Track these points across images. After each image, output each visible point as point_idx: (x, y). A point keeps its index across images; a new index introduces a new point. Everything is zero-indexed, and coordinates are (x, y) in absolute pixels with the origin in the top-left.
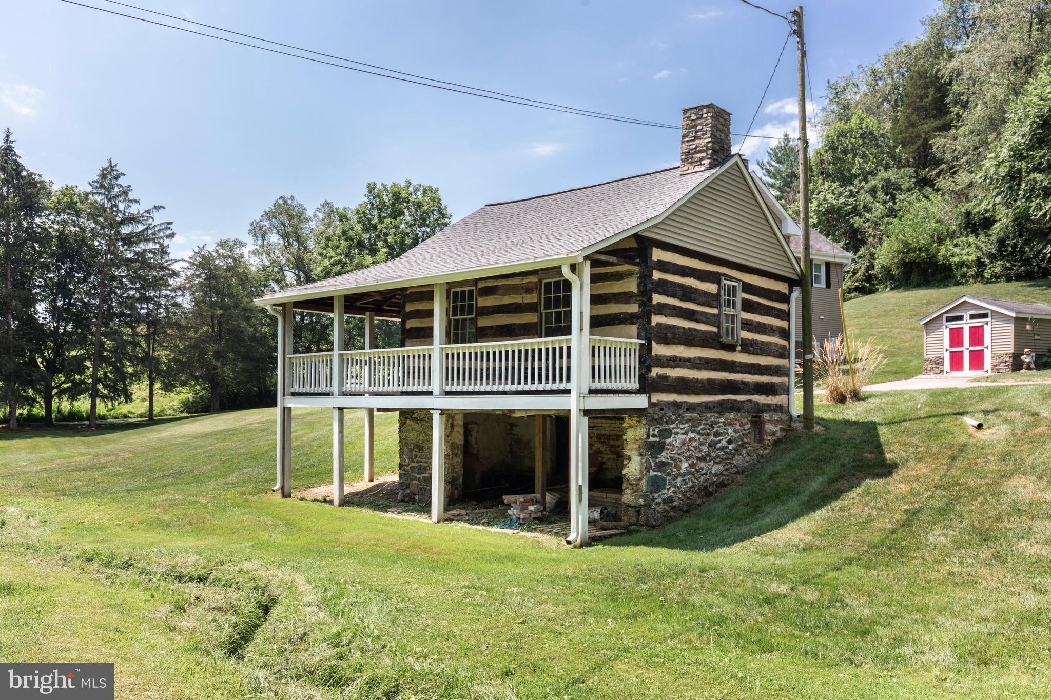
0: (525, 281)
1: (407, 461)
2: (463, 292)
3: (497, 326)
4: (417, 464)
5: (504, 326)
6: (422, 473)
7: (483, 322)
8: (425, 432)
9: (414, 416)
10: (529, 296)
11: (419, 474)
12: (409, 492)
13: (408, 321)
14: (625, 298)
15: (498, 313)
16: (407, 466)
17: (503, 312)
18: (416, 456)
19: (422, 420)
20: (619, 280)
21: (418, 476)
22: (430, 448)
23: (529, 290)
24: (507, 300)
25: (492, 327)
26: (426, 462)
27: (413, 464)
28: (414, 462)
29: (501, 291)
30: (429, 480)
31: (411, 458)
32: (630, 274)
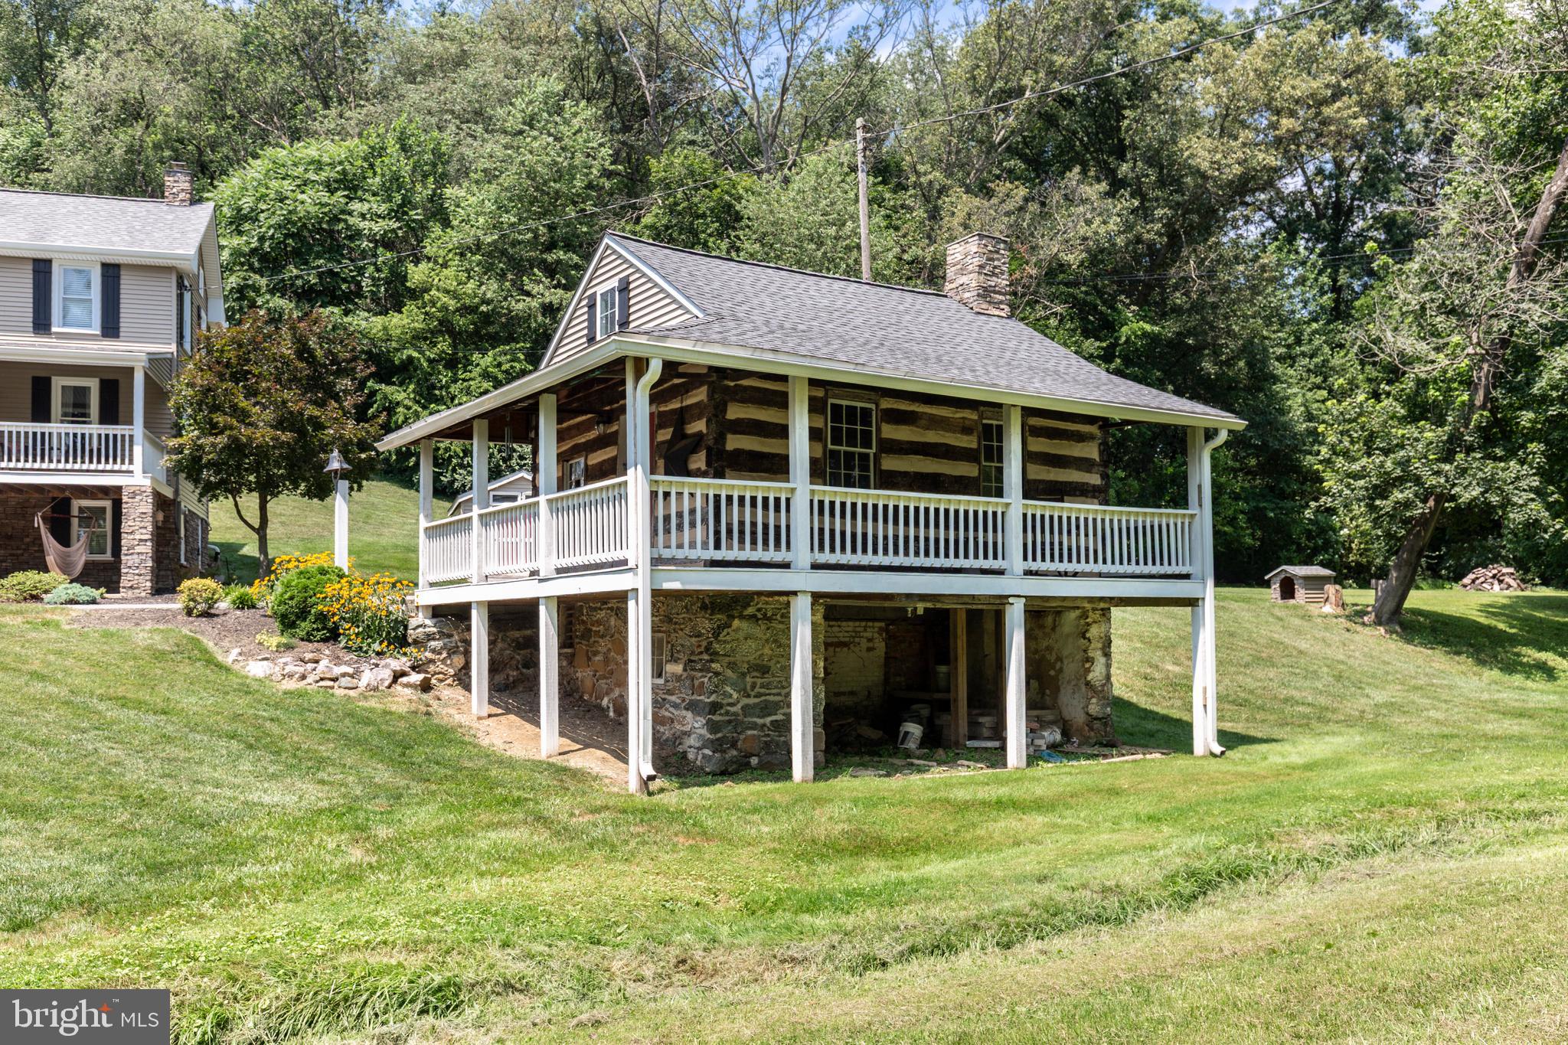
0: (958, 415)
1: (735, 695)
2: (851, 410)
3: (916, 474)
4: (757, 700)
5: (928, 474)
6: (770, 715)
7: (890, 463)
8: (775, 641)
9: (746, 613)
10: (965, 438)
11: (763, 717)
12: (735, 753)
13: (729, 437)
14: (1085, 464)
15: (916, 453)
16: (732, 705)
17: (926, 454)
18: (753, 687)
19: (769, 619)
20: (1079, 441)
21: (760, 721)
22: (787, 670)
23: (966, 430)
24: (932, 437)
25: (906, 474)
26: (779, 694)
27: (746, 701)
28: (749, 696)
29: (923, 422)
30: (785, 726)
31: (745, 690)
32: (1090, 437)
